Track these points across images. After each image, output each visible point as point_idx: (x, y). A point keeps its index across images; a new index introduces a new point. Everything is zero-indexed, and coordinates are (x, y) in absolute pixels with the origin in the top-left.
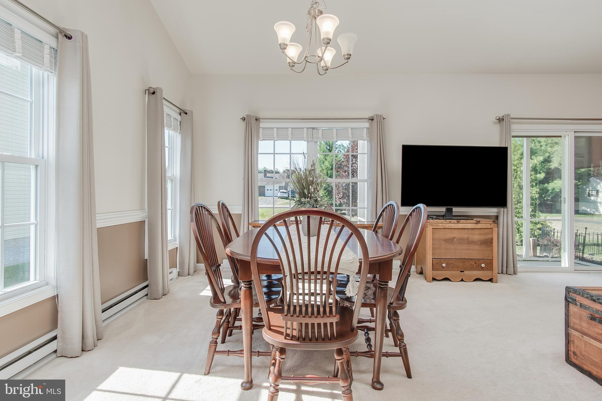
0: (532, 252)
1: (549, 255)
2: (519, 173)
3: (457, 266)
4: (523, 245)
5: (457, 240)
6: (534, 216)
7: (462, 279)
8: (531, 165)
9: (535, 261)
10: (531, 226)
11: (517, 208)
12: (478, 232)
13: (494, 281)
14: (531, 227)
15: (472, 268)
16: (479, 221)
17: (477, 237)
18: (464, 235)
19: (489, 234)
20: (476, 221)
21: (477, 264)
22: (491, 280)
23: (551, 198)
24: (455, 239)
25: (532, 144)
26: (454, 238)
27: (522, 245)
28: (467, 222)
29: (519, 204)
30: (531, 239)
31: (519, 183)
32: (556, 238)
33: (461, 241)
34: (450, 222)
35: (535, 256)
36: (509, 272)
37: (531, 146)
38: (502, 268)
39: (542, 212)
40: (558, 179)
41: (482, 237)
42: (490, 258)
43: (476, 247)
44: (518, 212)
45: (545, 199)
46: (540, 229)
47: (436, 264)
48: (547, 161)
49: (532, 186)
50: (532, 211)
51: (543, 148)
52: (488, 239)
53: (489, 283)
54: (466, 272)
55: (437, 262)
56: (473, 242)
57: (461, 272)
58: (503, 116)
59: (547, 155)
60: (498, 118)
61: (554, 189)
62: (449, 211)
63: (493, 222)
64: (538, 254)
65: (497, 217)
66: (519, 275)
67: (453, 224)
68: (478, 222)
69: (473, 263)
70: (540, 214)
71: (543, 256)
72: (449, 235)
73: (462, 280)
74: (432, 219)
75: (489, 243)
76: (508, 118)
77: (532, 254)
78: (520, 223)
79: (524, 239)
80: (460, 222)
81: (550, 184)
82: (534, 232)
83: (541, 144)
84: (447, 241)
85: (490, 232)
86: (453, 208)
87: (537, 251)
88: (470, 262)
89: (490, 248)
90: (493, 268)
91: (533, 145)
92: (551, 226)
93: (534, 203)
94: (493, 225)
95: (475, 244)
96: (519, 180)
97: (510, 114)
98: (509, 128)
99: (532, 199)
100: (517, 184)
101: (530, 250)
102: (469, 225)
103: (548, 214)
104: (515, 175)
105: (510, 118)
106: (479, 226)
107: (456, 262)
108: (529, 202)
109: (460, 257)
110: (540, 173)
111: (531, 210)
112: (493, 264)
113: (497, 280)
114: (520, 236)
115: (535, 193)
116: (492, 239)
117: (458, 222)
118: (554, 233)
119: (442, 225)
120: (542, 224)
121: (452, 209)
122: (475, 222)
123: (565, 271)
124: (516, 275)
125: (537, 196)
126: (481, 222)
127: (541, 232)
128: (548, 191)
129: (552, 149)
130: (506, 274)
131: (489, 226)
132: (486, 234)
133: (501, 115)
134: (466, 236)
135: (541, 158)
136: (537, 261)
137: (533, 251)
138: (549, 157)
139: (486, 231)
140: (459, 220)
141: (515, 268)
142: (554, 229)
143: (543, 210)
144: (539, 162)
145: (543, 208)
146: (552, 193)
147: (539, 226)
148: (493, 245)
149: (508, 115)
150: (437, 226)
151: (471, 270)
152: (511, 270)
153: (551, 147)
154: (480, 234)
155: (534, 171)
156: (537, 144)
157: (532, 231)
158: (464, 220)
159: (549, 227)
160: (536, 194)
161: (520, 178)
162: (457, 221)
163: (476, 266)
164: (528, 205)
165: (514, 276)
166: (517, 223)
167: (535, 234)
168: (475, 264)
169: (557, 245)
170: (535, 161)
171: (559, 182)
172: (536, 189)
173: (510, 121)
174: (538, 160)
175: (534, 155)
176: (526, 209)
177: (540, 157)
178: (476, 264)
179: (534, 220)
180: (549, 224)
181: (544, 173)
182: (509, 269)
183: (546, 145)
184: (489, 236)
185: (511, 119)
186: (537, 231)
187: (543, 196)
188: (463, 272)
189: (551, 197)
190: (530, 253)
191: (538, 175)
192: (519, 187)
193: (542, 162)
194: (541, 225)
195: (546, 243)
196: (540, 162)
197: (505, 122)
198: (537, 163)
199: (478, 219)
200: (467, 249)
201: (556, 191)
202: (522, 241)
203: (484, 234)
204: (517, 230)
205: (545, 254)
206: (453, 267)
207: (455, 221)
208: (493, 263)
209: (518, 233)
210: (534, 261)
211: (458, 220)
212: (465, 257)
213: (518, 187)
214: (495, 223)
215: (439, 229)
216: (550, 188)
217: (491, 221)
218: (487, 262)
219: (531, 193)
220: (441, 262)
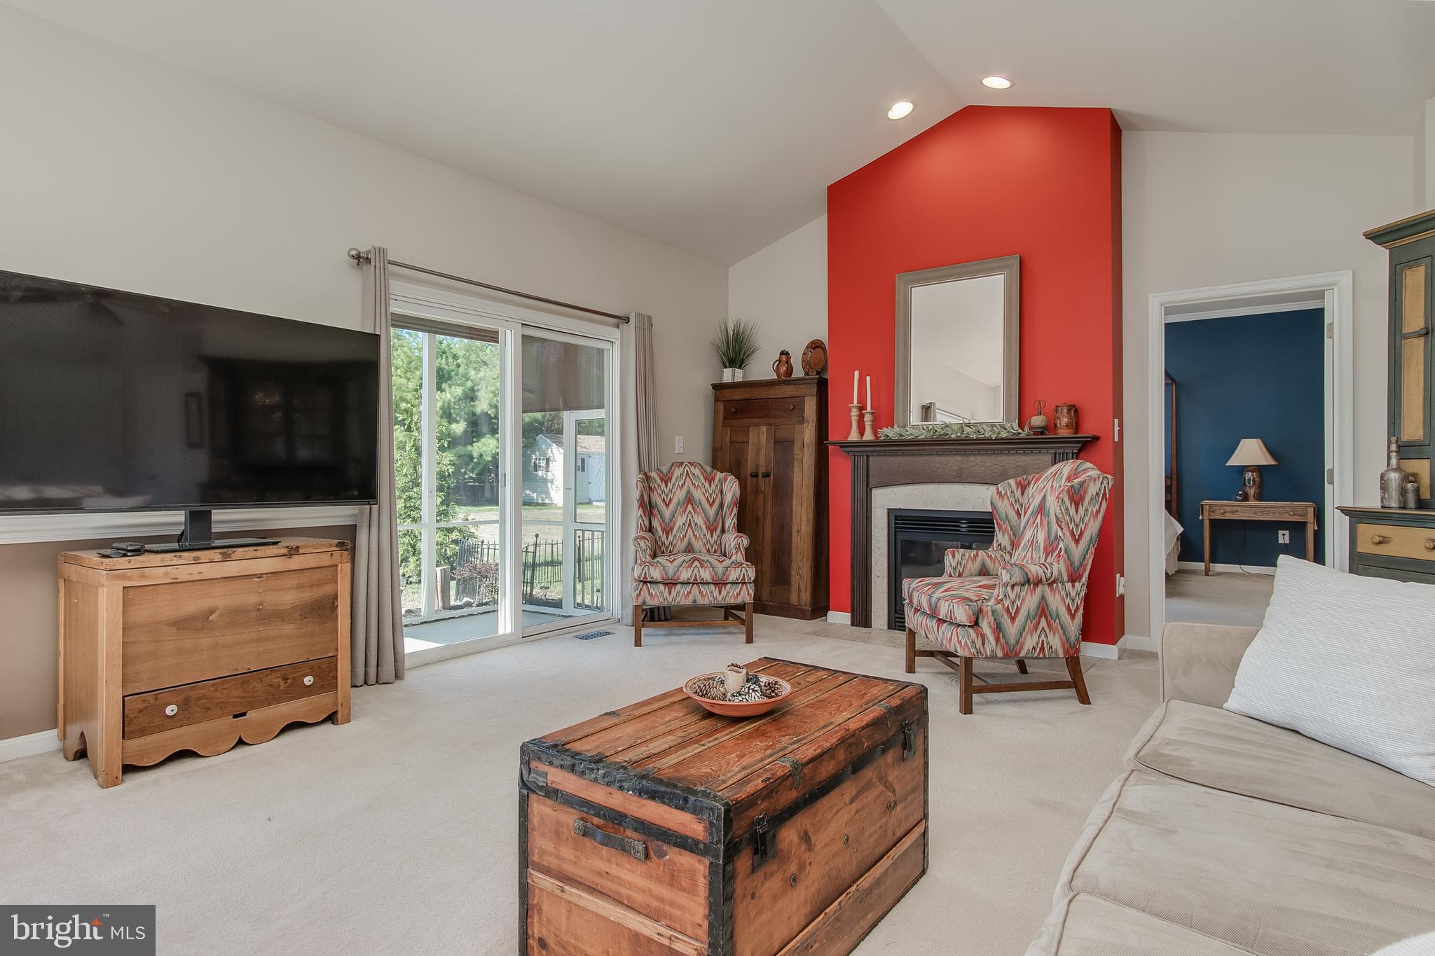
0: (439, 598)
1: (472, 601)
2: (415, 418)
3: (222, 702)
4: (422, 583)
5: (221, 615)
6: (443, 514)
7: (240, 738)
8: (439, 404)
9: (446, 619)
10: (439, 537)
11: (411, 498)
12: (291, 581)
13: (339, 719)
14: (440, 540)
15: (274, 697)
16: (298, 548)
17: (288, 597)
18: (247, 597)
19: (326, 583)
20: (288, 547)
21: (289, 681)
22: (332, 718)
23: (476, 474)
24: (216, 614)
25: (441, 360)
26: (212, 612)
27: (420, 582)
28: (259, 554)
29: (415, 490)
30: (438, 570)
31: (415, 440)
32: (485, 559)
33: (236, 617)
34: (196, 558)
35: (447, 607)
36: (383, 678)
37: (440, 364)
38: (365, 670)
39: (459, 503)
40: (488, 436)
41: (307, 595)
42: (330, 654)
43: (288, 629)
44: (414, 506)
45: (467, 476)
46: (456, 542)
47: (140, 712)
48: (471, 396)
49: (442, 449)
50: (442, 503)
51: (461, 370)
52: (324, 598)
53: (328, 727)
54: (253, 715)
55: (142, 706)
56: (278, 615)
57: (235, 716)
58: (369, 252)
59: (469, 384)
60: (353, 253)
61: (481, 455)
62: (199, 519)
63: (337, 546)
64: (453, 603)
65: (351, 531)
66: (410, 677)
67: (207, 565)
68: (293, 552)
69: (277, 680)
70: (457, 508)
71: (461, 606)
72: (192, 605)
73: (241, 742)
74: (125, 555)
75: (324, 609)
76: (382, 258)
77: (440, 605)
78: (417, 532)
79: (424, 568)
80: (234, 556)
81: (474, 444)
82: (446, 550)
83: (458, 361)
84: (183, 624)
85: (329, 576)
86: (213, 511)
87: (451, 593)
88: (267, 679)
89: (328, 625)
90: (337, 682)
91: (443, 361)
92: (476, 533)
93: (446, 485)
94: (337, 555)
95: (283, 621)
96: (417, 434)
97: (387, 250)
98: (383, 286)
99: (442, 476)
100: (412, 443)
101: (436, 596)
102: (265, 562)
103: (470, 508)
104: (407, 422)
105: (386, 263)
106: (296, 562)
107: (216, 691)
108: (435, 484)
109: (234, 670)
110: (457, 422)
111: (439, 500)
112: (337, 670)
113: (349, 714)
114: (418, 562)
115: (448, 463)
116: (336, 598)
117: (226, 558)
118: (482, 549)
119: (166, 574)
120: (460, 531)
121: (210, 512)
122: (285, 551)
123: (505, 643)
124: (401, 679)
125: (450, 471)
126: (301, 551)
127: (458, 548)
128: (471, 457)
129: (477, 374)
130: (377, 682)
131: (325, 560)
132: (317, 585)
133: (363, 249)
134: (253, 599)
135: (459, 391)
136: (449, 618)
137: (443, 597)
138: (472, 390)
139: (316, 576)
140: (229, 551)
141: (399, 664)
142: (483, 542)
143: (461, 499)
144: (455, 398)
145: (461, 496)
146: (478, 463)
147: (455, 535)
148: (337, 616)
149: (381, 251)
150: (142, 577)
151: (269, 704)
152: (388, 670)
153: (475, 369)
154: (300, 587)
155: (444, 416)
156: (450, 360)
157: (441, 549)
158: (246, 549)
159: (472, 536)
160: (449, 467)
161: (417, 429)
162: (221, 553)
163: (288, 687)
164: (431, 492)
165: (398, 683)
166: (412, 533)
167: (446, 554)
168: (282, 683)
169: (488, 574)
170: (449, 396)
171: (490, 441)
172: (449, 457)
173: (386, 267)
174: (453, 392)
175: (446, 381)
176: (429, 501)
177: (457, 387)
178: (285, 679)
179: (443, 525)
180: (473, 530)
181: (465, 421)
182: (383, 668)
183: (467, 365)
184: (328, 589)
185: (389, 263)
186: (451, 546)
187: (463, 470)
188: (244, 714)
189: (476, 472)
190: (436, 602)
191: (454, 426)
192: (416, 450)
193: (460, 399)
194: (458, 534)
195: (467, 574)
196: (457, 398)
197: (373, 268)
198: (450, 400)
199: (293, 542)
200: (259, 640)
201: (485, 461)
202: (419, 574)
203: (312, 586)
204: (411, 549)
205: (466, 599)
206: (208, 709)
207: (215, 555)
208: (339, 666)
209: (414, 554)
210: (445, 621)
211: (225, 550)
212: (248, 667)
213: (413, 450)
214: (345, 548)
215: (151, 588)
216: (475, 455)
217: (331, 546)
218: (319, 667)
219: (438, 463)
220: (158, 702)
